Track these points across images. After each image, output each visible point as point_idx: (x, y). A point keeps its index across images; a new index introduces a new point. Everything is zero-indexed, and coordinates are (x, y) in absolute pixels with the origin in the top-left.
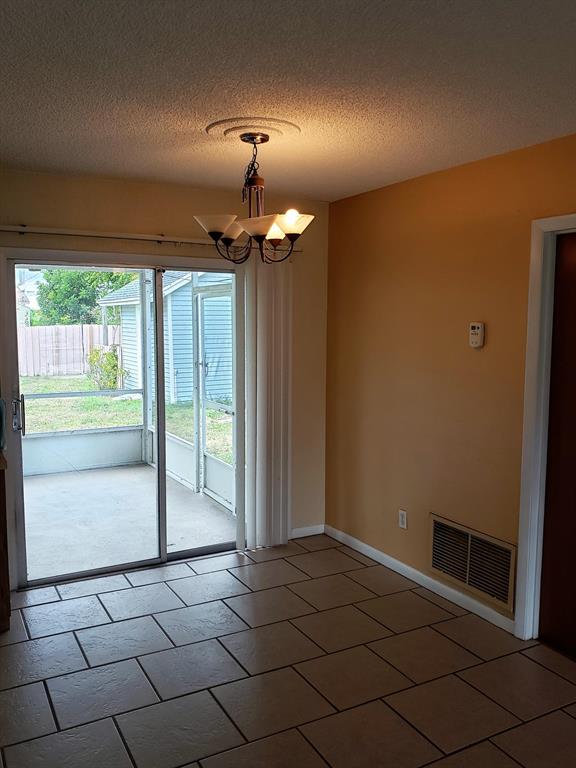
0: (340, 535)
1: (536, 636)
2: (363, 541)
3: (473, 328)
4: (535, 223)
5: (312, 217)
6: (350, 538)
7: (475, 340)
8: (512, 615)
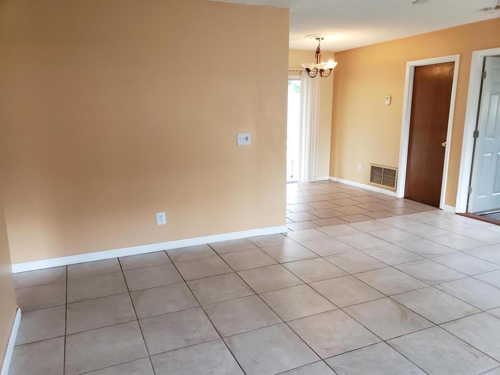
0: (335, 179)
1: (403, 197)
2: (344, 179)
3: (387, 98)
4: (408, 63)
5: (337, 63)
6: (339, 179)
7: (387, 102)
8: (395, 191)
